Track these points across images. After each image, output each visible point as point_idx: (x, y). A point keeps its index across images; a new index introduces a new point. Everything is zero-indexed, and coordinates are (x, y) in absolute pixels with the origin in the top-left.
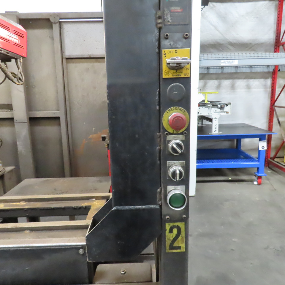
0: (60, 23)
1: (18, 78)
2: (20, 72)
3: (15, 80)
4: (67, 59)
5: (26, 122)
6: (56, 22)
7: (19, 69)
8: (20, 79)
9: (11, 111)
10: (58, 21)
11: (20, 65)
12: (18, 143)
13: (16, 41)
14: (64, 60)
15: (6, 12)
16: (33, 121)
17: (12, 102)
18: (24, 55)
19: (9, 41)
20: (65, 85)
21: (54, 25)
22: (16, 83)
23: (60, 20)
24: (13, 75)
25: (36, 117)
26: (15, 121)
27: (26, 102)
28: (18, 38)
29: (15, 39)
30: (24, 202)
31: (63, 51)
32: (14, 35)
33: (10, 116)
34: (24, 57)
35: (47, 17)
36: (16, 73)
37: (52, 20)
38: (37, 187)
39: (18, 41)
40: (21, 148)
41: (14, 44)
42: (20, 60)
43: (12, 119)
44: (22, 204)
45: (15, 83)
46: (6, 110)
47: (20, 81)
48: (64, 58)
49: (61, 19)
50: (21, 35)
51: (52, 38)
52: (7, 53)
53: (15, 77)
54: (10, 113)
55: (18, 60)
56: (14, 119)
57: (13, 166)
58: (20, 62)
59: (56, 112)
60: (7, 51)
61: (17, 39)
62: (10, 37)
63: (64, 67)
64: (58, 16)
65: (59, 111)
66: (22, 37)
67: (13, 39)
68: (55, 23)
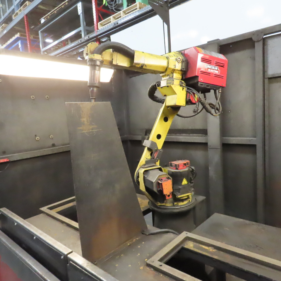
0: (264, 40)
1: (216, 108)
2: (218, 103)
3: (213, 111)
4: (270, 78)
5: (219, 148)
6: (260, 40)
7: (217, 99)
8: (217, 109)
9: (206, 136)
10: (262, 37)
11: (219, 95)
12: (210, 168)
13: (217, 72)
14: (266, 81)
15: (208, 42)
16: (226, 147)
17: (207, 126)
18: (224, 85)
19: (210, 74)
20: (265, 109)
21: (256, 44)
22: (214, 114)
23: (264, 37)
24: (211, 106)
25: (230, 143)
26: (209, 147)
27: (220, 128)
28: (219, 68)
29: (216, 70)
30: (213, 248)
31: (265, 70)
32: (215, 67)
33: (204, 141)
34: (223, 87)
35: (249, 37)
36: (214, 104)
37: (254, 39)
38: (227, 229)
39: (219, 72)
40: (212, 173)
41: (214, 75)
42: (219, 91)
43: (206, 144)
44: (211, 250)
45: (212, 115)
46: (201, 135)
47: (217, 111)
48: (266, 78)
49: (265, 35)
50: (221, 65)
51: (254, 59)
52: (208, 86)
53: (213, 108)
54: (204, 138)
55: (217, 91)
56: (209, 144)
57: (204, 196)
58: (219, 92)
59: (251, 138)
60: (207, 84)
61: (217, 70)
62: (211, 70)
63: (265, 88)
64: (262, 32)
65: (255, 137)
66: (223, 67)
67: (214, 70)
68: (258, 41)
